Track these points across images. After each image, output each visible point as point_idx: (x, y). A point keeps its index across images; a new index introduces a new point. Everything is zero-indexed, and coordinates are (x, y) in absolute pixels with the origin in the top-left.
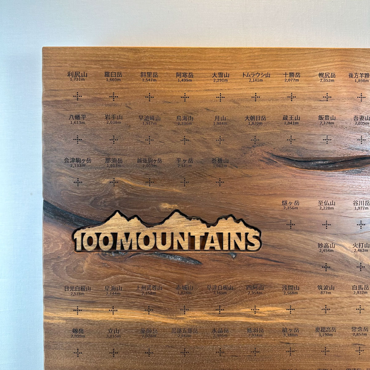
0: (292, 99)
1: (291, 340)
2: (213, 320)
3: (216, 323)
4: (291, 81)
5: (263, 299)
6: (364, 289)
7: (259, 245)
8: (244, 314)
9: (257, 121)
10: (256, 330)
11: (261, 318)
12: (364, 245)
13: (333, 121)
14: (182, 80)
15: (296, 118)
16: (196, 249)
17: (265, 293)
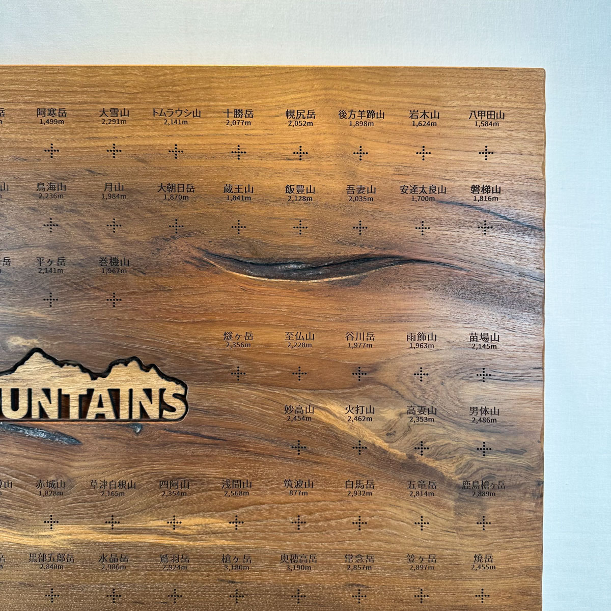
0: (239, 156)
1: (237, 575)
2: (100, 540)
3: (106, 545)
4: (237, 124)
5: (188, 504)
6: (365, 486)
7: (184, 411)
8: (155, 529)
9: (178, 194)
10: (175, 559)
11: (185, 537)
12: (364, 409)
13: (310, 195)
14: (47, 121)
15: (247, 190)
16: (71, 418)
17: (191, 494)
